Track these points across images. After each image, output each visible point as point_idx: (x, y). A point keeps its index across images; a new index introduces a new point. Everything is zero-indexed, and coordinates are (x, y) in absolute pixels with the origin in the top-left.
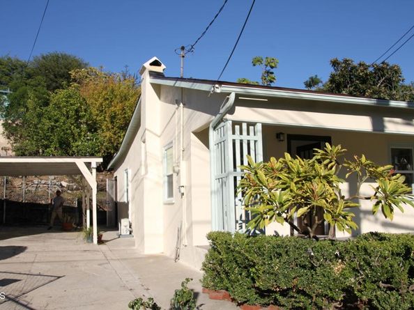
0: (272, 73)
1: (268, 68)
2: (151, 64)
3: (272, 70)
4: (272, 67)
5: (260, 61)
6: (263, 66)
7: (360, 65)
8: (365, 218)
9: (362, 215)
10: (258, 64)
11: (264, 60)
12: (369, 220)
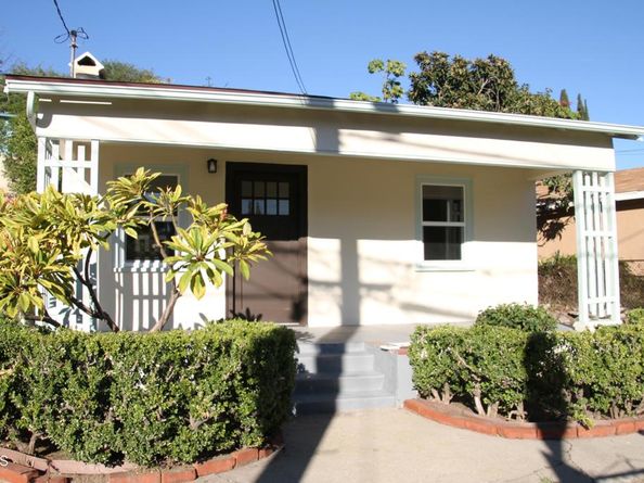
0: (398, 84)
1: (392, 77)
2: (81, 63)
3: (397, 80)
4: (397, 75)
5: (379, 66)
6: (384, 74)
7: (457, 61)
8: (368, 295)
9: (363, 292)
10: (376, 70)
11: (386, 64)
12: (376, 299)
